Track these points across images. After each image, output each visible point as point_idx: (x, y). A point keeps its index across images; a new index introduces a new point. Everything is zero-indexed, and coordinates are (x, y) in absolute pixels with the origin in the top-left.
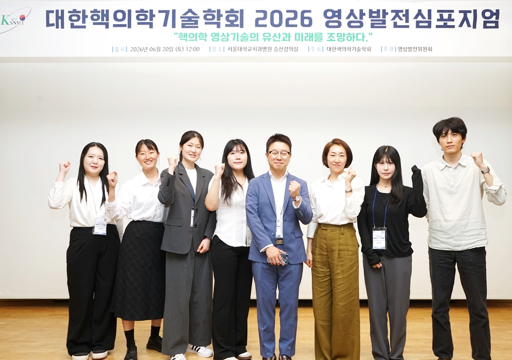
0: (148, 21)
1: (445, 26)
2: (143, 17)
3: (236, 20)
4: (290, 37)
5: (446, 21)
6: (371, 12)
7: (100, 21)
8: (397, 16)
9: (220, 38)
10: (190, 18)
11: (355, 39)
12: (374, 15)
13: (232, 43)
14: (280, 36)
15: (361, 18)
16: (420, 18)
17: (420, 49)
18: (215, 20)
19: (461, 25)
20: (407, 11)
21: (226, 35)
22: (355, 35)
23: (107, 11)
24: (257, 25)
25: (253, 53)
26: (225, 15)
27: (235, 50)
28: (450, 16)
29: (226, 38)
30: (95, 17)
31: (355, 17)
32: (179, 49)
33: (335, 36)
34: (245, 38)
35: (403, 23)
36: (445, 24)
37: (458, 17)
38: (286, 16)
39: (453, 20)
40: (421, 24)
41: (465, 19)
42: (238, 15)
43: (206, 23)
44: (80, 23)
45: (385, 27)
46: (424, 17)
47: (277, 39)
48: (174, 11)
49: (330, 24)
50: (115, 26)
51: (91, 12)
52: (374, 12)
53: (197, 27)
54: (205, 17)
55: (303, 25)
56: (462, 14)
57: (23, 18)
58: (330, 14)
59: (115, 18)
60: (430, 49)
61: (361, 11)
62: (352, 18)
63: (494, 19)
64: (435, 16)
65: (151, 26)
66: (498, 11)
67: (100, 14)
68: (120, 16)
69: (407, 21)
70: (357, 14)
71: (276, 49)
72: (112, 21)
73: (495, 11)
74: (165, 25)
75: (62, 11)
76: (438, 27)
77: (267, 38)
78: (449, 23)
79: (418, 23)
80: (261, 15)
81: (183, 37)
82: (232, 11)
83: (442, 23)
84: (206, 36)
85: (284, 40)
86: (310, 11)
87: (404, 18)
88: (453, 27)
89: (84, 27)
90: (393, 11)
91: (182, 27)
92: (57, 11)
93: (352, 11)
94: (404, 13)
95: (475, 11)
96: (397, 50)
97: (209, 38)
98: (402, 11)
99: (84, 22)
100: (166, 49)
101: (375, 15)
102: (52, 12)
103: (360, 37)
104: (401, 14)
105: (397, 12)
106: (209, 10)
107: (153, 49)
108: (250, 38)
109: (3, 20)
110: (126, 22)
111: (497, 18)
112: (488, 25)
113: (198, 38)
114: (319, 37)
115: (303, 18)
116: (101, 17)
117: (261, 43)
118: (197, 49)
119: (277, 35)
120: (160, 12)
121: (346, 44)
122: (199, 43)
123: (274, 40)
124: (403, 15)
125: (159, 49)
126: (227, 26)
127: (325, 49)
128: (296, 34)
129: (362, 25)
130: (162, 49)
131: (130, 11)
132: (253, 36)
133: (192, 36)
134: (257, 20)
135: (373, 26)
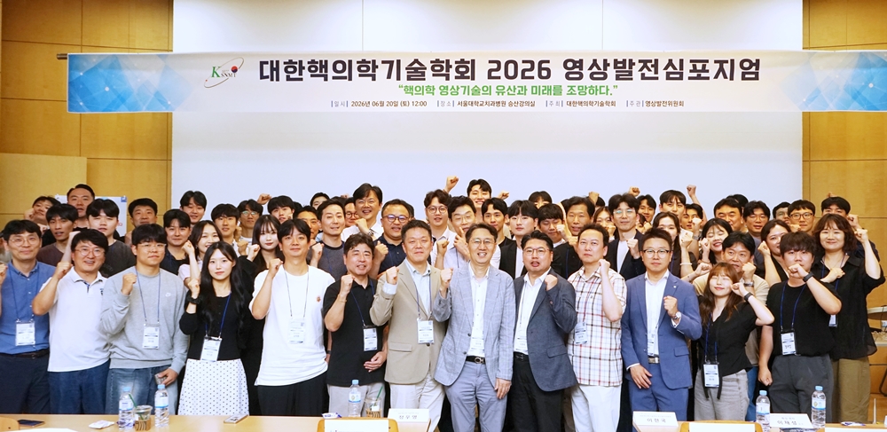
0: (370, 72)
1: (699, 77)
2: (365, 69)
3: (467, 71)
4: (526, 90)
5: (699, 72)
6: (616, 62)
7: (318, 73)
8: (645, 66)
9: (449, 92)
10: (416, 69)
11: (598, 92)
12: (619, 65)
13: (462, 97)
14: (515, 89)
15: (605, 69)
16: (670, 69)
17: (670, 103)
18: (444, 72)
19: (716, 77)
20: (656, 61)
21: (455, 88)
22: (598, 88)
23: (326, 62)
24: (490, 77)
25: (485, 108)
26: (454, 66)
27: (465, 105)
28: (704, 66)
29: (455, 92)
30: (313, 69)
31: (599, 68)
32: (404, 104)
33: (576, 89)
34: (476, 91)
35: (651, 74)
36: (699, 75)
37: (713, 68)
38: (521, 67)
39: (708, 71)
40: (671, 76)
41: (721, 70)
42: (469, 65)
43: (434, 75)
44: (296, 75)
45: (632, 79)
46: (675, 68)
47: (512, 93)
48: (399, 62)
49: (571, 76)
50: (334, 78)
51: (309, 63)
52: (620, 63)
53: (424, 79)
54: (433, 68)
55: (540, 77)
56: (718, 65)
57: (235, 70)
58: (570, 65)
59: (335, 69)
60: (681, 104)
61: (605, 61)
62: (595, 69)
63: (753, 69)
64: (688, 66)
65: (374, 79)
66: (758, 61)
67: (318, 65)
68: (339, 67)
69: (656, 72)
70: (601, 64)
71: (511, 104)
72: (331, 73)
73: (754, 62)
74: (389, 77)
75: (277, 62)
76: (690, 78)
77: (500, 91)
78: (703, 75)
79: (668, 74)
80: (495, 66)
81: (408, 90)
82: (462, 61)
83: (695, 75)
84: (434, 89)
85: (519, 94)
86: (548, 62)
87: (653, 69)
88: (708, 78)
89: (301, 79)
90: (640, 61)
91: (408, 79)
92: (272, 62)
93: (595, 61)
94: (653, 63)
95: (732, 61)
96: (645, 104)
97: (437, 91)
98: (651, 61)
99: (301, 74)
100: (390, 104)
101: (621, 65)
102: (267, 63)
103: (604, 90)
104: (649, 65)
105: (645, 62)
106: (437, 61)
107: (376, 104)
108: (482, 92)
109: (214, 72)
110: (346, 74)
111: (757, 68)
112: (747, 76)
113: (425, 92)
114: (558, 90)
115: (540, 69)
116: (319, 68)
117: (495, 97)
118: (424, 104)
119: (512, 88)
120: (383, 62)
121: (588, 98)
122: (426, 97)
123: (509, 94)
124: (652, 66)
125: (382, 104)
126: (456, 78)
127: (565, 103)
128: (532, 87)
129: (605, 77)
130: (385, 104)
131: (350, 62)
132: (485, 89)
133: (418, 89)
134: (490, 71)
135: (618, 78)
